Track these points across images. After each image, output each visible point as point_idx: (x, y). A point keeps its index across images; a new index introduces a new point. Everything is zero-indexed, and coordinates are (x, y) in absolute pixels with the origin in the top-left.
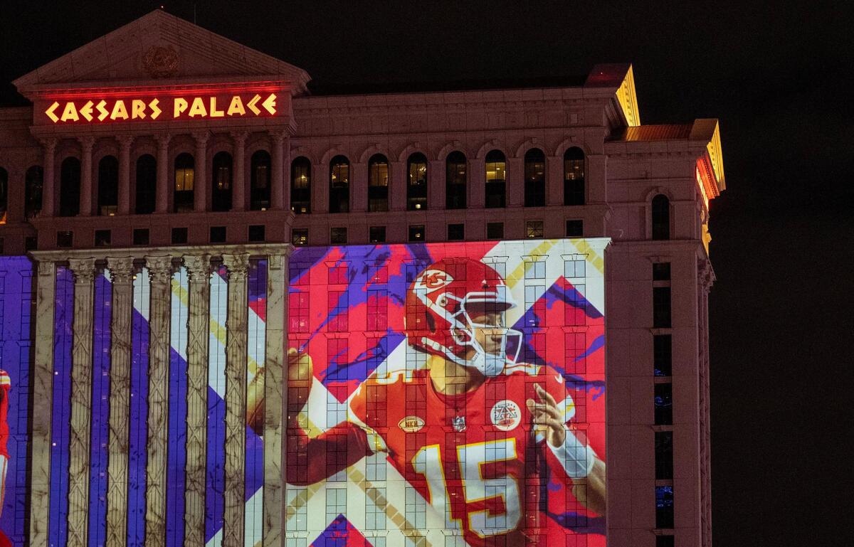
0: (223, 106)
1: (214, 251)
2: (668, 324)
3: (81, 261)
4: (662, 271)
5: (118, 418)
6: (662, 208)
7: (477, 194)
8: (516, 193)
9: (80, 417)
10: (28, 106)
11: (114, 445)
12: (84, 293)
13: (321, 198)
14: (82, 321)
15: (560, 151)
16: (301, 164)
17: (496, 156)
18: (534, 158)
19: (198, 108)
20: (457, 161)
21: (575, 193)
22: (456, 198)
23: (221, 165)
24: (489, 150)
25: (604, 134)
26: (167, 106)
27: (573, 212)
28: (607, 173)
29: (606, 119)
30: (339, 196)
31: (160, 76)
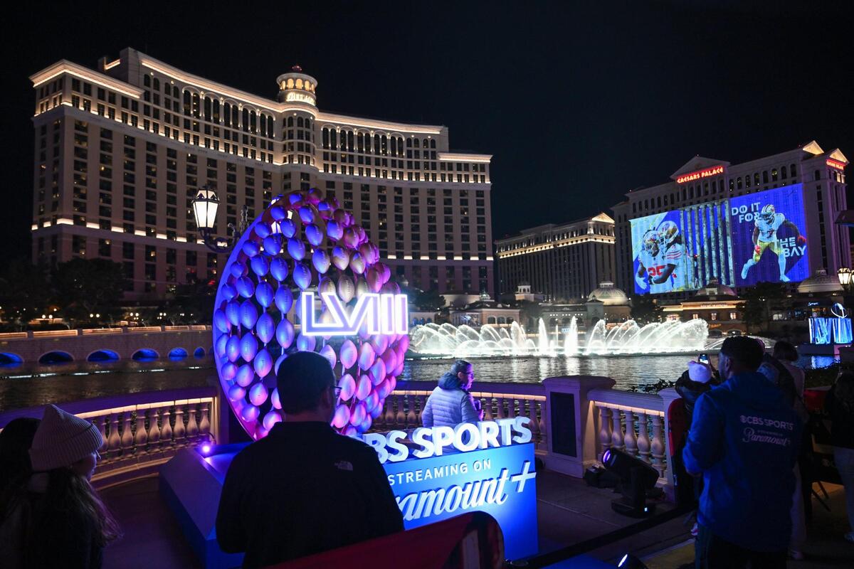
0: (711, 172)
1: (713, 202)
2: (821, 199)
3: (687, 209)
4: (819, 187)
5: (697, 238)
6: (817, 173)
7: (770, 179)
8: (780, 177)
9: (690, 239)
10: (674, 181)
11: (697, 243)
12: (689, 215)
13: (736, 187)
14: (689, 220)
15: (789, 166)
16: (731, 181)
17: (774, 170)
18: (784, 169)
19: (707, 174)
20: (765, 173)
21: (794, 174)
22: (766, 180)
23: (714, 184)
24: (772, 169)
25: (800, 159)
26: (700, 175)
27: (794, 179)
28: (802, 169)
29: (801, 156)
30: (740, 186)
31: (698, 169)
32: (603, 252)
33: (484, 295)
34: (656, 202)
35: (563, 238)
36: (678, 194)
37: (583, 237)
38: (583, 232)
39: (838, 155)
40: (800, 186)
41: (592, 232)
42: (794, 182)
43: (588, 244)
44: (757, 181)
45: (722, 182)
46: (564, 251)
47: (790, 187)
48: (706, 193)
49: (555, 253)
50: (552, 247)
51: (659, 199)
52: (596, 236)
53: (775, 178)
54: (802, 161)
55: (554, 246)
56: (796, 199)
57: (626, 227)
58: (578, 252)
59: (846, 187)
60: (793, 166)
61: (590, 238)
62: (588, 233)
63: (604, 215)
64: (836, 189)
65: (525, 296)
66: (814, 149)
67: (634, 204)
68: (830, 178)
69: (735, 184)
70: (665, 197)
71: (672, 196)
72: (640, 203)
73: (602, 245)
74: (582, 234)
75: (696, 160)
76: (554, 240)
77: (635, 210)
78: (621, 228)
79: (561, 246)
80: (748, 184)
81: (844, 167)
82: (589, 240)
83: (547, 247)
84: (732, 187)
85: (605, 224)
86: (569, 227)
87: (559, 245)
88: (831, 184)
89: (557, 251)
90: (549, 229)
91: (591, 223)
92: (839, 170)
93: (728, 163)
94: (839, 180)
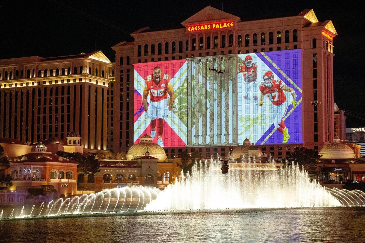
0: (222, 25)
1: (221, 56)
2: (316, 67)
4: (314, 55)
5: (204, 92)
6: (314, 41)
7: (275, 41)
8: (283, 40)
9: (197, 92)
10: (184, 28)
11: (203, 98)
12: (197, 66)
13: (244, 43)
14: (197, 72)
15: (292, 30)
16: (240, 37)
17: (279, 32)
18: (287, 32)
19: (217, 26)
20: (271, 34)
21: (295, 39)
22: (271, 42)
23: (223, 37)
24: (277, 31)
25: (302, 26)
26: (211, 26)
27: (295, 44)
28: (302, 35)
29: (302, 23)
30: (247, 43)
31: (210, 20)
32: (96, 97)
33: (41, 146)
34: (163, 47)
35: (51, 75)
36: (187, 42)
37: (77, 77)
38: (77, 70)
39: (330, 27)
40: (299, 51)
41: (88, 72)
42: (295, 47)
43: (82, 86)
44: (263, 41)
45: (231, 36)
46: (51, 91)
47: (291, 51)
48: (216, 45)
49: (39, 92)
50: (36, 84)
51: (167, 45)
52: (91, 77)
53: (279, 40)
54: (303, 27)
55: (39, 83)
56: (296, 63)
57: (128, 71)
58: (69, 93)
59: (334, 57)
60: (295, 31)
61: (85, 79)
62: (83, 72)
63: (100, 53)
64: (327, 57)
65: (76, 149)
66: (311, 17)
67: (139, 47)
68: (324, 48)
69: (244, 40)
70: (174, 43)
71: (181, 43)
72: (146, 46)
73: (97, 88)
74: (75, 73)
75: (208, 10)
76: (39, 76)
77: (139, 54)
78: (122, 71)
79: (48, 84)
80: (255, 42)
81: (334, 38)
82: (83, 81)
83: (30, 83)
84: (239, 43)
85: (101, 64)
86: (60, 64)
87: (45, 82)
88: (325, 53)
89: (42, 90)
90: (34, 62)
91: (87, 61)
92: (330, 41)
93: (238, 19)
94: (329, 50)
